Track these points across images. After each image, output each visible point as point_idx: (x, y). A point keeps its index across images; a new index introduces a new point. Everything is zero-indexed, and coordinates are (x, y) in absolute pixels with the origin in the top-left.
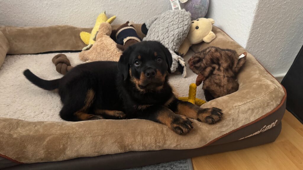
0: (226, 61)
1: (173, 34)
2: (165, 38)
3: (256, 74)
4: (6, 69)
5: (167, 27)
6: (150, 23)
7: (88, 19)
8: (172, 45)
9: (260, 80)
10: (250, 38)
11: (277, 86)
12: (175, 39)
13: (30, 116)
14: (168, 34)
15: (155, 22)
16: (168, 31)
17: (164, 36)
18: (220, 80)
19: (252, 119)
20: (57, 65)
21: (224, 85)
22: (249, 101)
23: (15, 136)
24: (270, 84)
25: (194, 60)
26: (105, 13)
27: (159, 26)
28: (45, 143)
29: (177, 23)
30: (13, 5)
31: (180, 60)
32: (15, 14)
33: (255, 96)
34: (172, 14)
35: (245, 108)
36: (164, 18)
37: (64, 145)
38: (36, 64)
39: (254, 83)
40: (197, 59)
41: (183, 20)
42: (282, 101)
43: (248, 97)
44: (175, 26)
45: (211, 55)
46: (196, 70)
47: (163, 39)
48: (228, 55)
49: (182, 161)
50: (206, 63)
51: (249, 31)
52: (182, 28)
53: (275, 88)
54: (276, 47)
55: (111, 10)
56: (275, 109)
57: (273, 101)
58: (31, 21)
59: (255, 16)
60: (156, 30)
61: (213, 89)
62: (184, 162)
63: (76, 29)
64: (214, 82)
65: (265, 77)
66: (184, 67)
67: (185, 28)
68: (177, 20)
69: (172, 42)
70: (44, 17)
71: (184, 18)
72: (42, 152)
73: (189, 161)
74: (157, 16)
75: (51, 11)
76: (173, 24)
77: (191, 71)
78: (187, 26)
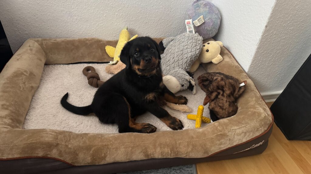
0: (229, 89)
1: (186, 57)
2: (179, 60)
3: (252, 101)
4: (45, 79)
5: (181, 50)
6: (167, 42)
7: (112, 32)
8: (185, 66)
9: (255, 108)
10: (252, 64)
11: (267, 115)
12: (188, 61)
13: (73, 126)
14: (183, 56)
15: (171, 43)
16: (183, 53)
17: (178, 58)
18: (223, 104)
19: (244, 140)
20: (90, 79)
21: (226, 108)
22: (243, 126)
23: (70, 146)
24: (262, 112)
25: (203, 78)
26: (127, 29)
27: (175, 47)
28: (91, 152)
29: (190, 47)
30: (47, 20)
31: (191, 80)
32: (49, 27)
33: (249, 122)
34: (187, 39)
35: (240, 131)
36: (180, 41)
37: (105, 154)
38: (69, 75)
39: (250, 109)
40: (205, 78)
41: (196, 45)
42: (269, 127)
43: (243, 122)
44: (188, 50)
45: (217, 83)
46: (204, 88)
47: (178, 60)
48: (231, 84)
49: (189, 166)
50: (213, 89)
51: (252, 59)
52: (195, 52)
53: (265, 117)
54: (274, 71)
55: (132, 25)
56: (263, 133)
57: (262, 127)
58: (62, 33)
59: (257, 48)
60: (172, 52)
61: (217, 111)
62: (191, 166)
63: (102, 42)
64: (218, 105)
65: (259, 104)
66: (193, 86)
67: (197, 52)
68: (191, 45)
69: (185, 63)
70: (74, 29)
71: (197, 43)
72: (89, 158)
73: (194, 166)
74: (174, 38)
75: (80, 25)
76: (187, 48)
77: (199, 88)
78: (199, 50)
